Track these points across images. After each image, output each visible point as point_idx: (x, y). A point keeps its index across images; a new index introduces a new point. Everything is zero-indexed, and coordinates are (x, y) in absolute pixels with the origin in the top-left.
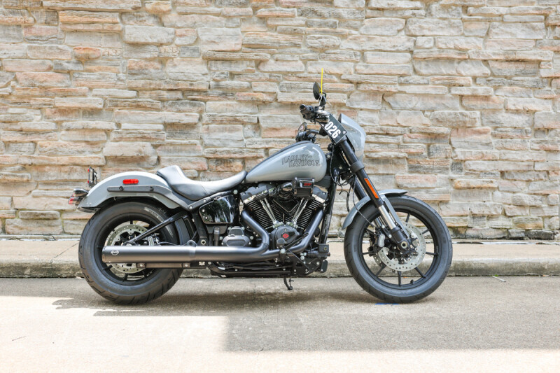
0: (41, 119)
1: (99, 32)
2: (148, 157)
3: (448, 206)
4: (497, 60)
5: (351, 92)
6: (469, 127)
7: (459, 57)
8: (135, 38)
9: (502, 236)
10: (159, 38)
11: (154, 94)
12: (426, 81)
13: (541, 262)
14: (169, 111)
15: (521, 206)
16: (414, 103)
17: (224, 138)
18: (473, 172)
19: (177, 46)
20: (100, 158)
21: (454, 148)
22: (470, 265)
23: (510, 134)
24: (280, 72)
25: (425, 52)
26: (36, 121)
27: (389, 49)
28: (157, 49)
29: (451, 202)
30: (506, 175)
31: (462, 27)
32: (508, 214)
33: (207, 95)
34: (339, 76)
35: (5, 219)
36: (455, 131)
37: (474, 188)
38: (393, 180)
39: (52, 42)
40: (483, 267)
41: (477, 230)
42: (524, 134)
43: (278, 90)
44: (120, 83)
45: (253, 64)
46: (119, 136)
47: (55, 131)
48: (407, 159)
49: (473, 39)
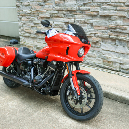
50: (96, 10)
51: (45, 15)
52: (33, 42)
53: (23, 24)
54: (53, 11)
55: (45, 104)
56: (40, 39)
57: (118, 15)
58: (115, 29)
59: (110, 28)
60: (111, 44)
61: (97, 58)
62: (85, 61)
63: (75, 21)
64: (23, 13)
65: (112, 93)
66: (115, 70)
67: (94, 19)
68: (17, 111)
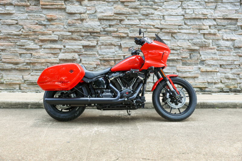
0: (34, 44)
1: (56, 8)
2: (76, 59)
3: (198, 79)
4: (219, 19)
5: (159, 32)
6: (207, 47)
7: (204, 18)
8: (70, 11)
9: (220, 91)
10: (80, 11)
11: (78, 34)
12: (189, 28)
13: (236, 102)
14: (85, 41)
15: (228, 79)
16: (185, 37)
17: (107, 52)
18: (209, 65)
19: (88, 14)
20: (57, 60)
21: (201, 55)
22: (207, 104)
23: (224, 49)
24: (129, 25)
25: (189, 16)
26: (32, 45)
27: (174, 15)
28: (79, 15)
29: (199, 77)
30: (222, 66)
31: (205, 5)
32: (223, 82)
33: (100, 34)
34: (154, 26)
35: (20, 84)
36: (201, 48)
37: (209, 71)
38: (175, 68)
39: (37, 13)
40: (212, 104)
41: (210, 89)
42: (230, 50)
43: (129, 32)
45: (119, 21)
46: (65, 51)
47: (39, 49)
48: (181, 60)
49: (209, 10)
50: (126, 32)
51: (50, 38)
52: (21, 76)
54: (63, 32)
56: (37, 70)
57: (149, 36)
67: (123, 41)
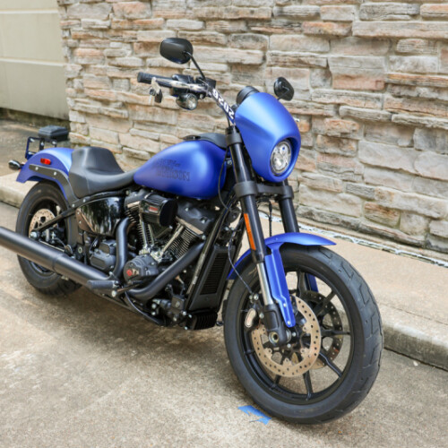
0: (132, 55)
11: (218, 25)
14: (233, 47)
26: (129, 56)
33: (271, 26)
43: (356, 19)
44: (189, 11)
50: (345, 17)
51: (157, 37)
52: (116, 134)
53: (80, 68)
54: (185, 20)
55: (141, 362)
56: (140, 123)
57: (424, 35)
58: (410, 87)
59: (394, 85)
60: (397, 145)
61: (344, 195)
62: (301, 207)
63: (264, 58)
64: (81, 29)
65: (392, 329)
66: (410, 240)
67: (336, 51)
68: (35, 387)
